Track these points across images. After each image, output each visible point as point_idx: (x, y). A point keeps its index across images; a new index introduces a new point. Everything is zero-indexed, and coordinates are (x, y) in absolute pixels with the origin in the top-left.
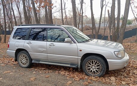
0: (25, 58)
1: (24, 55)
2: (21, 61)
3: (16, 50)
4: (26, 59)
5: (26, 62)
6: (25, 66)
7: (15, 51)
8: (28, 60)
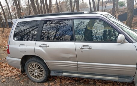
0: (39, 68)
1: (36, 65)
2: (32, 73)
3: (21, 57)
4: (39, 70)
5: (39, 75)
6: (38, 79)
7: (20, 60)
8: (42, 71)
